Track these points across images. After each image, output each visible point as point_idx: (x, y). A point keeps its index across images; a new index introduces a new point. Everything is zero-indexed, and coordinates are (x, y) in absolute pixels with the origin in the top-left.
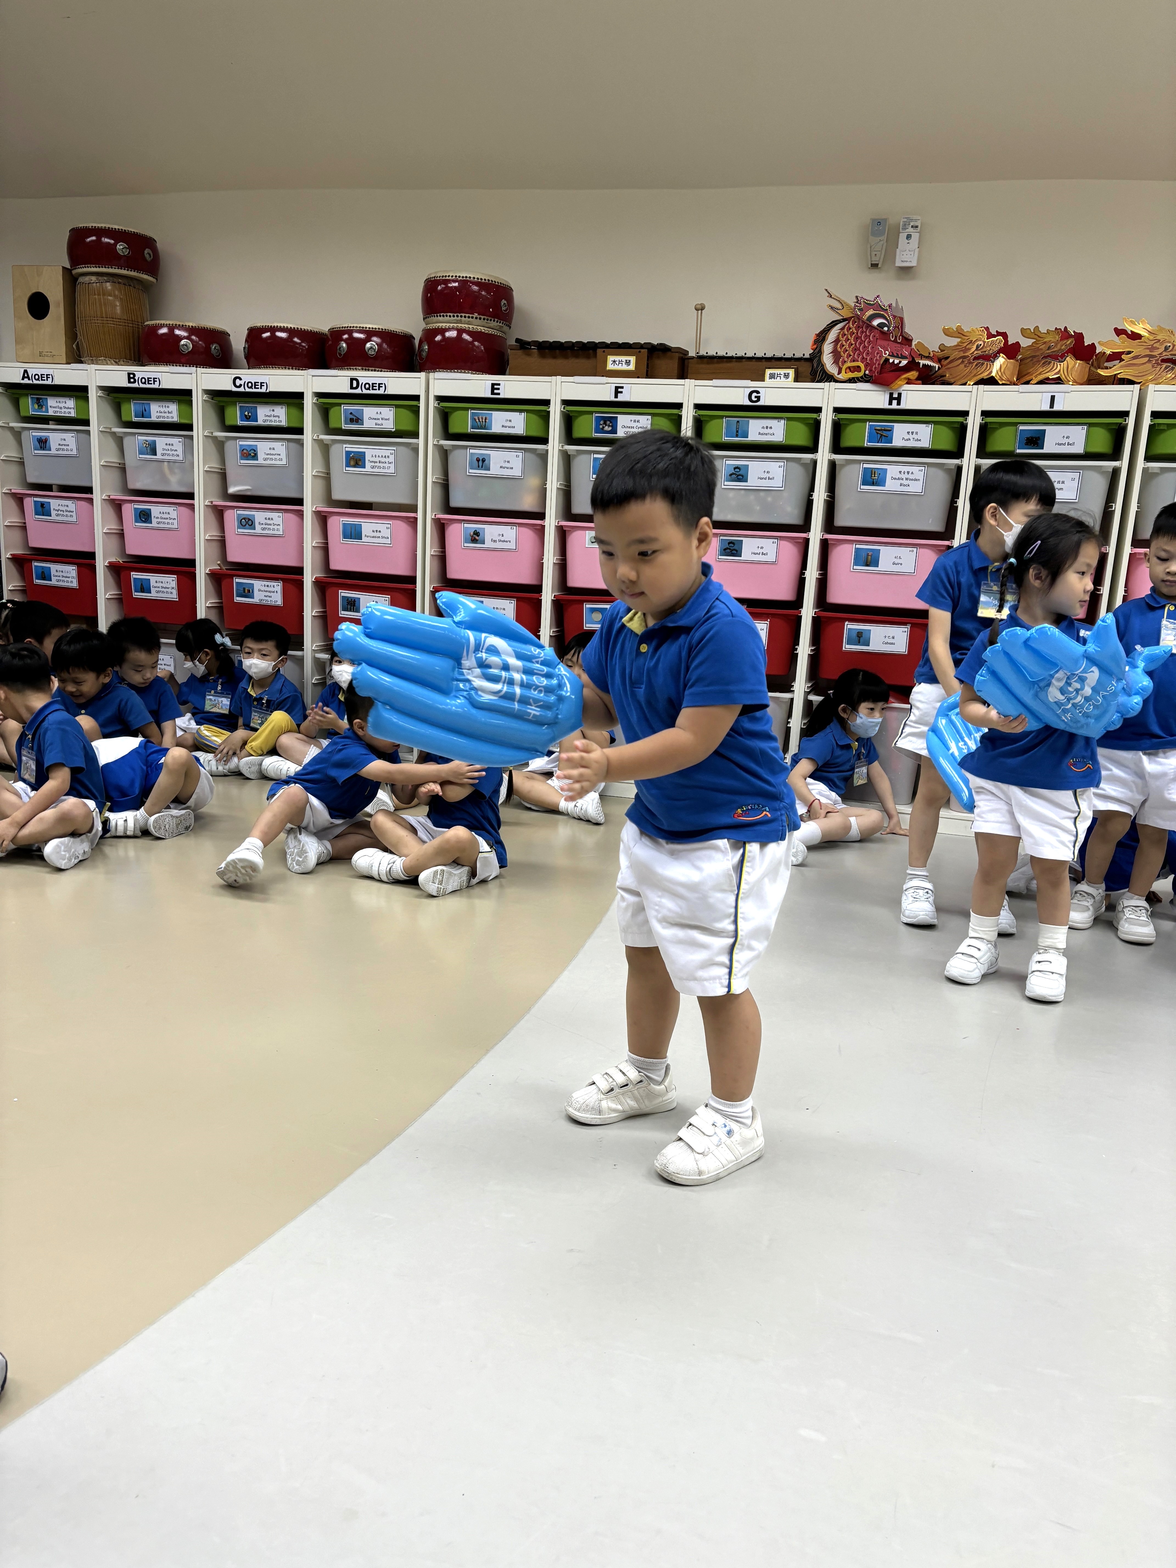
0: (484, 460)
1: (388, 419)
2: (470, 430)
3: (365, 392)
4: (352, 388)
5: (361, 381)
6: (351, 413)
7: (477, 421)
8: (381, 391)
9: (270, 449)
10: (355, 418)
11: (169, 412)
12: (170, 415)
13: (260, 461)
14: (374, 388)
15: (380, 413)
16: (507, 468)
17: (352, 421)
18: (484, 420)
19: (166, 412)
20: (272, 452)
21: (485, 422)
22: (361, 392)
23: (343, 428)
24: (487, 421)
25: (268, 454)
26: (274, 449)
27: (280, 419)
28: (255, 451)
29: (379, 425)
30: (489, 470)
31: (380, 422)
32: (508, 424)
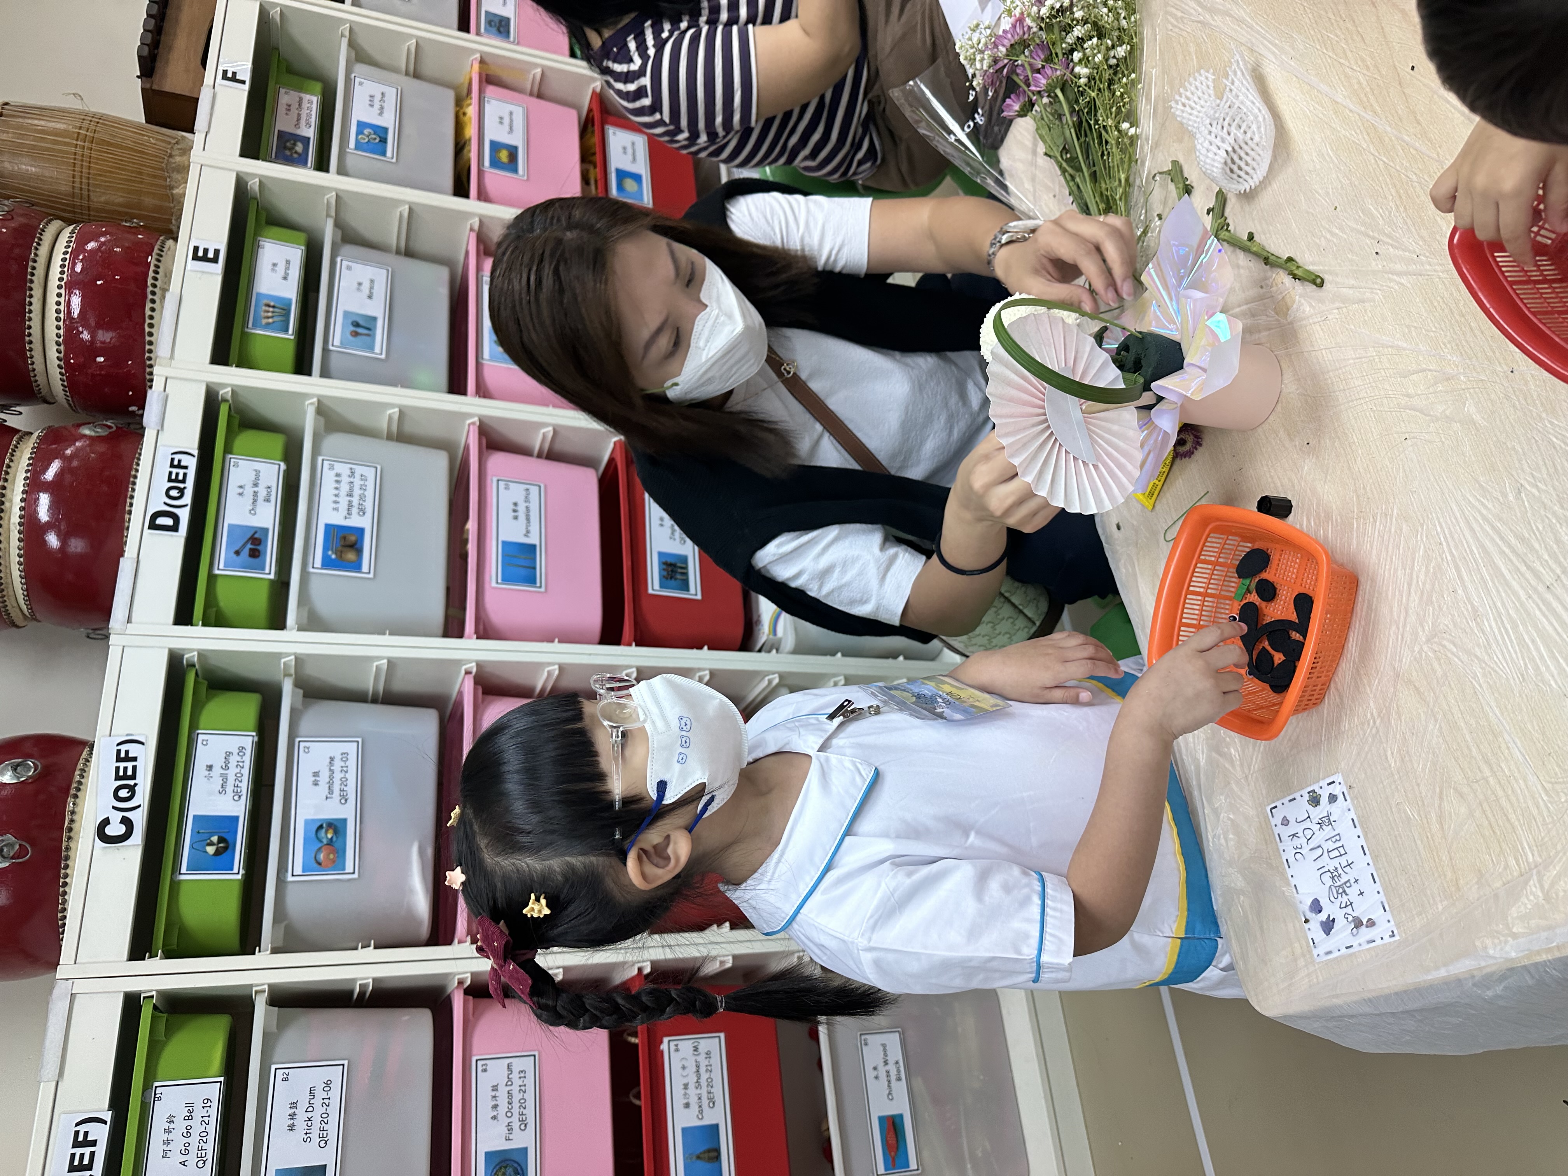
0: (356, 325)
1: (257, 472)
2: (290, 335)
3: (188, 499)
4: (175, 528)
5: (158, 503)
6: (237, 553)
7: (270, 320)
8: (191, 463)
9: (316, 784)
10: (249, 546)
11: (189, 1118)
12: (198, 1113)
13: (347, 812)
14: (181, 477)
15: (241, 487)
16: (371, 288)
17: (255, 554)
18: (271, 309)
19: (189, 1129)
20: (324, 778)
21: (274, 307)
22: (187, 510)
23: (272, 576)
24: (272, 304)
25: (330, 789)
26: (316, 774)
27: (236, 751)
28: (321, 827)
29: (269, 494)
30: (374, 319)
31: (262, 493)
32: (281, 268)
